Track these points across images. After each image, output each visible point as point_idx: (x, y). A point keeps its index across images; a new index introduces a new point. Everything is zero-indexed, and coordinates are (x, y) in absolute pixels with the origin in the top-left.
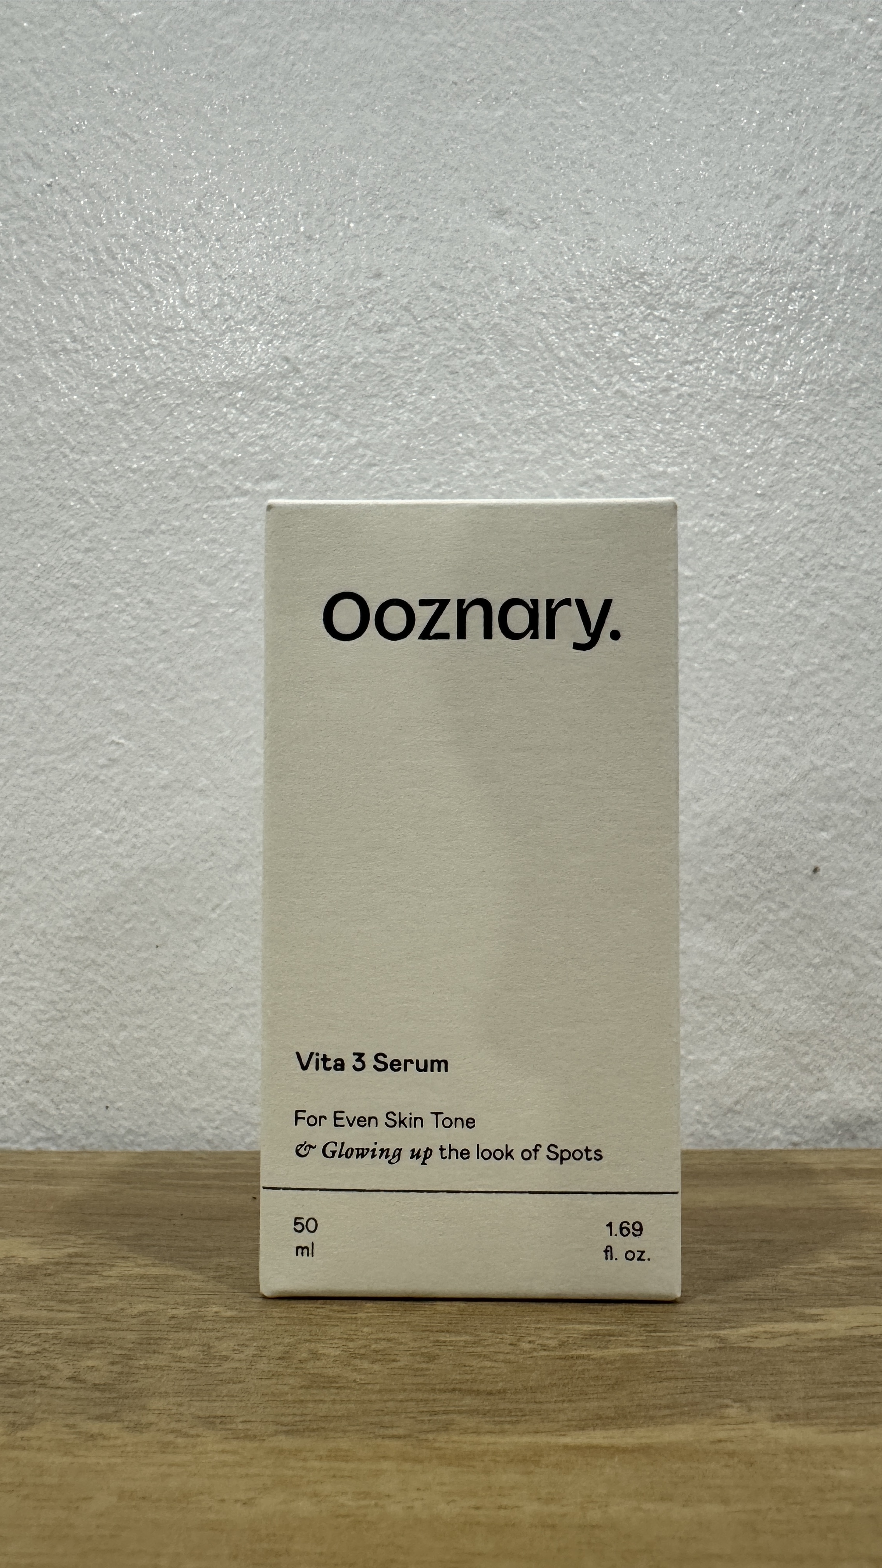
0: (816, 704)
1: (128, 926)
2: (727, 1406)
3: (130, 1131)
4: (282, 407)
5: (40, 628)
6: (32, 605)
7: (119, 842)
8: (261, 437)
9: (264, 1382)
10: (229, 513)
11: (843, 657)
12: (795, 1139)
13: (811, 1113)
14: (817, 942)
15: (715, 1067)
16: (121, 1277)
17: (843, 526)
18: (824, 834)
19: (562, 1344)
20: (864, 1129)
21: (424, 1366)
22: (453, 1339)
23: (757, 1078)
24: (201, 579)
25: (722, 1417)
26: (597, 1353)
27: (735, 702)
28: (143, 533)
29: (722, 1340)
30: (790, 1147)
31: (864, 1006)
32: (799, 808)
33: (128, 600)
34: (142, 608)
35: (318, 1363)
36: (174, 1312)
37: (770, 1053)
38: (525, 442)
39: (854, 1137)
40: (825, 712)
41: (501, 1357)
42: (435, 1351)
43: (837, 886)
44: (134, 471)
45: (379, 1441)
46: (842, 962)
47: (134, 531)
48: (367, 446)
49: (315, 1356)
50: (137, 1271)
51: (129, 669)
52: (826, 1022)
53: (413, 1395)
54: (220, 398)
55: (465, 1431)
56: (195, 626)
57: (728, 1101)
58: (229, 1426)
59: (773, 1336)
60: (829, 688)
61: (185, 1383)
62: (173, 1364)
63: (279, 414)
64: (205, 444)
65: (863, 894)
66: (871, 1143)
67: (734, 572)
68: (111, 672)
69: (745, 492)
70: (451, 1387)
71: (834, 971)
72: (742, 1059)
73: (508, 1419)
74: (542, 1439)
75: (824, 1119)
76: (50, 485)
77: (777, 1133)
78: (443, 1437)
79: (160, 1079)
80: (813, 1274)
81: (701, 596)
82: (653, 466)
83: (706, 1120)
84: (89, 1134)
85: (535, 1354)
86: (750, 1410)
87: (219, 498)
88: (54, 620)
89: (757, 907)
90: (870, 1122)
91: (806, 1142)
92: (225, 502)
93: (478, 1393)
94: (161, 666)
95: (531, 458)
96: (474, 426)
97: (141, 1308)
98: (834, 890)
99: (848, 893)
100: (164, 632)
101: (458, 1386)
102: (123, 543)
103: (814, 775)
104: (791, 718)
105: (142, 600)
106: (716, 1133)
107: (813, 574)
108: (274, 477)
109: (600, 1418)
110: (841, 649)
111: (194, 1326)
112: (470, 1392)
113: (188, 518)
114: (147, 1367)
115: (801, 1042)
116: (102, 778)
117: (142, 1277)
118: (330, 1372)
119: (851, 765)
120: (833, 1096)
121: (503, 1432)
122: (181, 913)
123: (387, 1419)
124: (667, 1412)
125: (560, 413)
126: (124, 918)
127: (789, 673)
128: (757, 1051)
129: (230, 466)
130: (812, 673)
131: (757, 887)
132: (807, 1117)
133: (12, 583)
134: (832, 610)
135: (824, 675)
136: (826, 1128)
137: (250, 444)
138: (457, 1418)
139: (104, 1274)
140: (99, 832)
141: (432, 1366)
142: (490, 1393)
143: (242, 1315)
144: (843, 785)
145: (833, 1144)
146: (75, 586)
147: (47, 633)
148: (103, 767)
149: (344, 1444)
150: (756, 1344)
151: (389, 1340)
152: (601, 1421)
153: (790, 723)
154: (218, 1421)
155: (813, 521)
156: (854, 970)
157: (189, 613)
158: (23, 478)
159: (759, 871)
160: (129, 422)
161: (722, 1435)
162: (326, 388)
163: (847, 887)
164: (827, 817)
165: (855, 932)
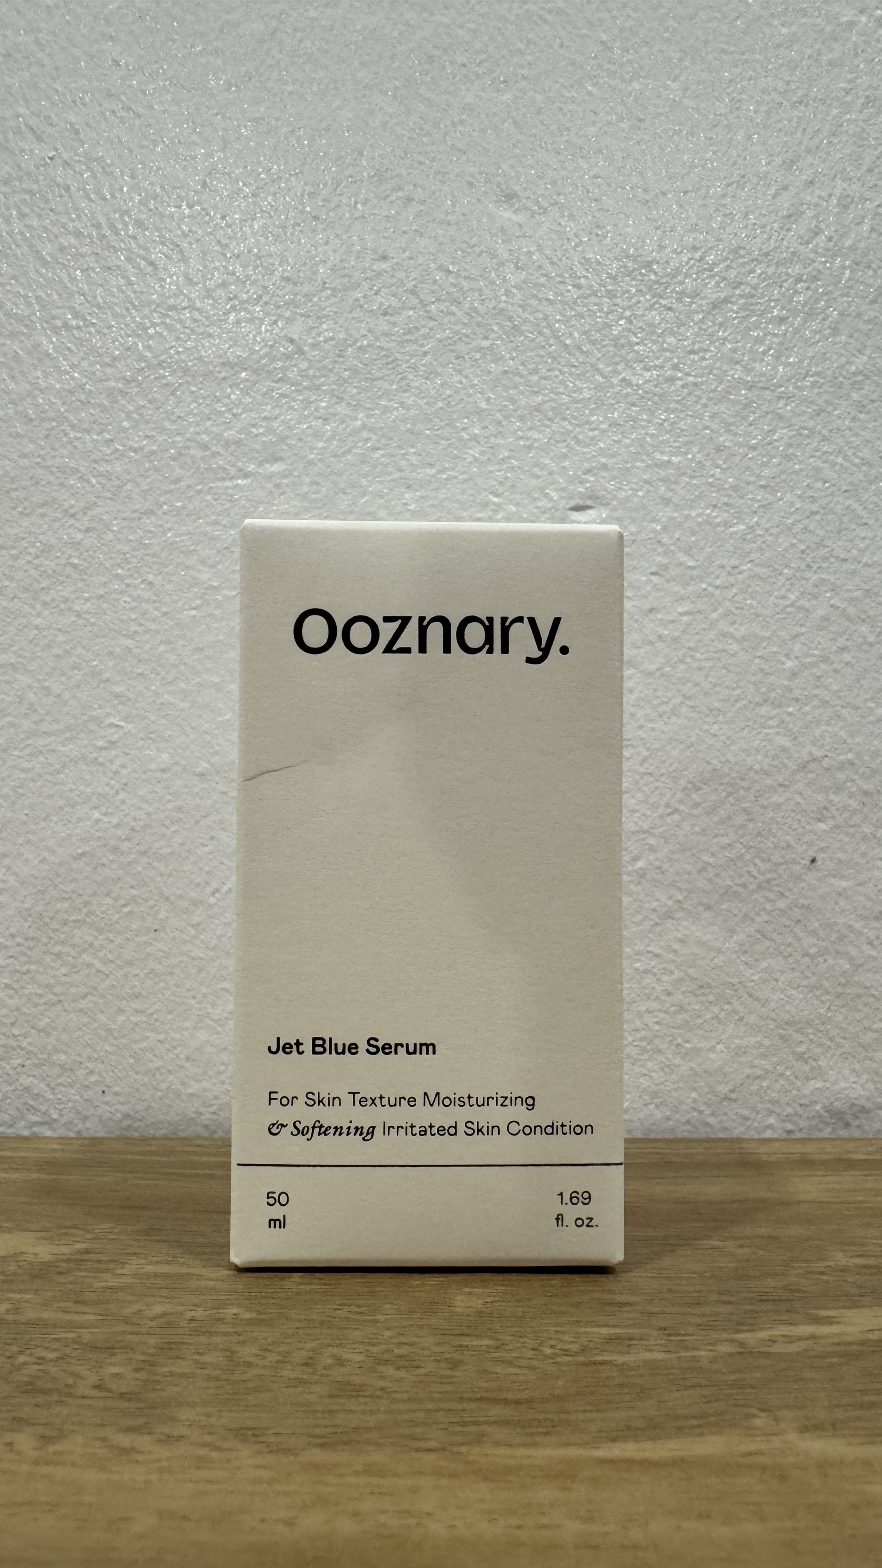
0: (815, 696)
1: (126, 910)
2: (754, 1416)
3: (127, 1116)
4: (285, 388)
5: (39, 607)
6: (31, 585)
7: (117, 826)
8: (265, 418)
9: (292, 1390)
10: (232, 496)
11: (843, 649)
12: (789, 1126)
13: (804, 1101)
14: (814, 933)
15: (712, 1056)
16: (135, 1275)
17: (845, 519)
18: (822, 826)
19: (583, 1350)
20: (857, 1117)
21: (449, 1372)
22: (475, 1343)
23: (753, 1066)
24: (203, 562)
25: (748, 1428)
26: (619, 1359)
27: (738, 691)
28: (144, 514)
29: (741, 1344)
30: (785, 1135)
31: (859, 996)
32: (798, 799)
33: (128, 581)
34: (143, 590)
35: (343, 1370)
36: (193, 1313)
37: (766, 1042)
38: (531, 429)
39: (847, 1125)
40: (825, 703)
41: (525, 1363)
42: (457, 1357)
43: (834, 876)
44: (135, 451)
45: (414, 1454)
46: (838, 952)
47: (135, 511)
48: (371, 430)
49: (341, 1362)
50: (150, 1269)
51: (129, 650)
52: (822, 1011)
53: (442, 1405)
54: (224, 379)
55: (497, 1444)
56: (195, 609)
57: (723, 1089)
58: (261, 1439)
59: (790, 1339)
60: (830, 680)
61: (212, 1391)
62: (198, 1372)
63: (283, 396)
64: (209, 423)
65: (860, 884)
66: (864, 1131)
67: (737, 563)
68: (111, 653)
69: (749, 483)
70: (478, 1396)
71: (830, 961)
72: (739, 1047)
73: (541, 1430)
74: (573, 1452)
75: (818, 1107)
76: (49, 463)
77: (771, 1120)
78: (476, 1450)
79: (159, 1063)
80: (822, 1273)
81: (704, 586)
82: (658, 456)
83: (703, 1108)
84: (86, 1118)
85: (559, 1359)
86: (777, 1420)
87: (223, 479)
88: (53, 600)
89: (755, 896)
90: (863, 1110)
91: (800, 1130)
92: (229, 484)
93: (506, 1402)
94: (162, 648)
95: (536, 445)
96: (479, 412)
97: (158, 1309)
98: (832, 881)
99: (844, 884)
100: (165, 614)
101: (486, 1395)
102: (125, 524)
103: (812, 766)
104: (791, 709)
105: (142, 582)
106: (711, 1120)
107: (815, 566)
108: (277, 460)
109: (629, 1428)
110: (841, 641)
111: (214, 1329)
112: (496, 1401)
113: (190, 499)
114: (172, 1374)
115: (797, 1031)
116: (101, 760)
117: (156, 1275)
118: (356, 1380)
119: (850, 756)
120: (828, 1085)
121: (535, 1445)
122: (180, 897)
123: (419, 1430)
124: (694, 1422)
125: (565, 399)
126: (122, 902)
127: (790, 664)
128: (753, 1040)
129: (233, 447)
130: (812, 665)
131: (755, 878)
132: (801, 1105)
133: (10, 563)
134: (832, 602)
135: (823, 666)
136: (820, 1116)
137: (254, 426)
138: (489, 1429)
139: (118, 1272)
140: (97, 815)
141: (457, 1373)
142: (518, 1402)
143: (262, 1317)
144: (841, 776)
145: (827, 1133)
146: (75, 566)
147: (47, 613)
148: (101, 749)
149: (378, 1457)
150: (775, 1349)
151: (412, 1345)
152: (628, 1432)
153: (790, 714)
154: (251, 1433)
155: (817, 513)
156: (851, 959)
157: (189, 595)
158: (23, 456)
159: (757, 861)
160: (131, 400)
161: (752, 1447)
162: (331, 370)
163: (842, 877)
164: (825, 808)
165: (851, 923)
